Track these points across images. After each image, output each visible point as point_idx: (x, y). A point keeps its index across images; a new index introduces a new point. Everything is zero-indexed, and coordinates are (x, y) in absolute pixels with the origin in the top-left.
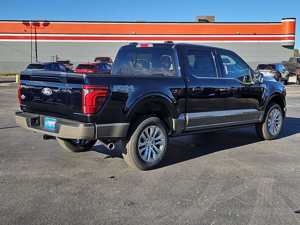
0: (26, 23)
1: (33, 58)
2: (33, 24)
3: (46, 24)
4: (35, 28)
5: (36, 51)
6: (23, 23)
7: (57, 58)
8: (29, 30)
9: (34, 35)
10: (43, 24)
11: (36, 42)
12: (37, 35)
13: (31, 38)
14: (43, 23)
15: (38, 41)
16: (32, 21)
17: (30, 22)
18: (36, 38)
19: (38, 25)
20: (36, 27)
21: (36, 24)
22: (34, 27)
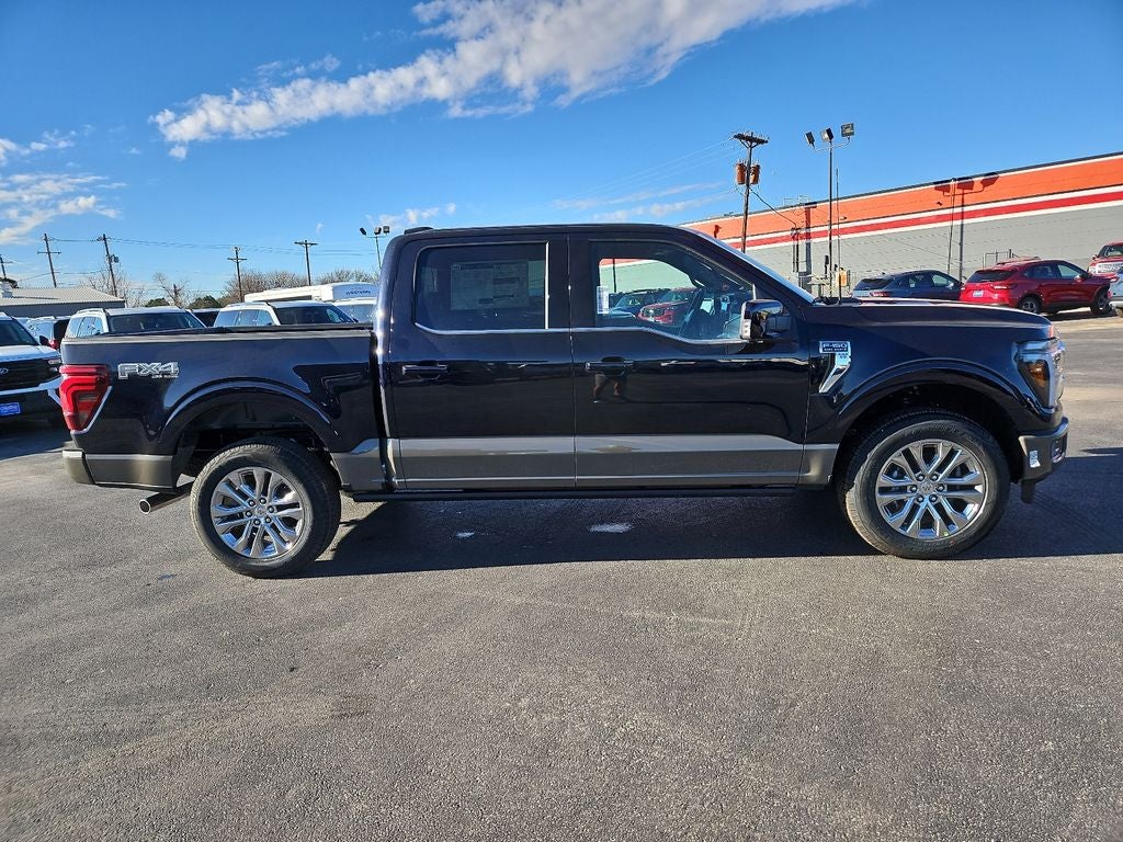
0: (942, 186)
1: (952, 261)
2: (959, 186)
3: (990, 179)
4: (963, 194)
5: (961, 244)
6: (936, 188)
7: (1011, 254)
8: (947, 201)
9: (958, 210)
10: (982, 182)
11: (962, 225)
12: (966, 209)
13: (952, 217)
14: (982, 178)
15: (966, 221)
16: (955, 180)
17: (952, 183)
18: (962, 216)
19: (970, 186)
20: (966, 191)
21: (966, 184)
22: (961, 191)
